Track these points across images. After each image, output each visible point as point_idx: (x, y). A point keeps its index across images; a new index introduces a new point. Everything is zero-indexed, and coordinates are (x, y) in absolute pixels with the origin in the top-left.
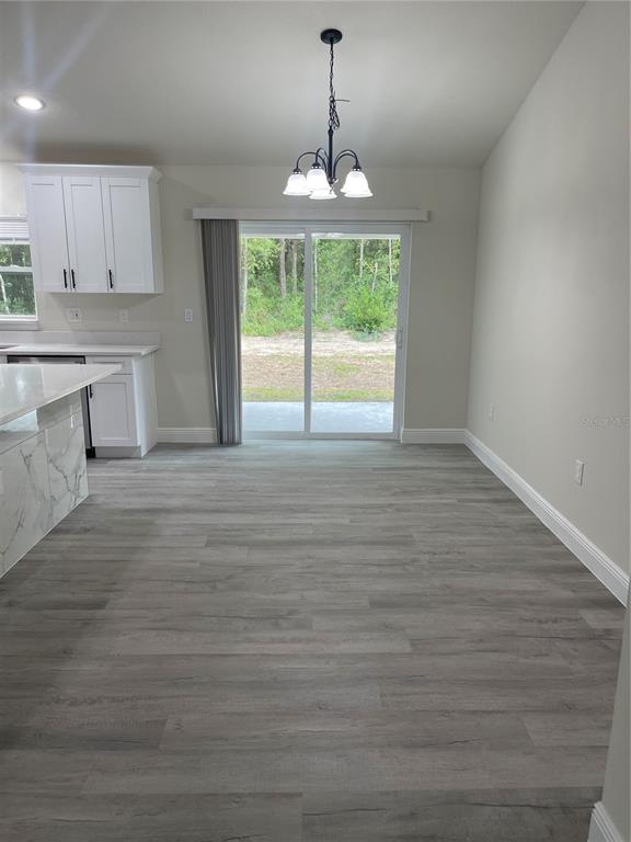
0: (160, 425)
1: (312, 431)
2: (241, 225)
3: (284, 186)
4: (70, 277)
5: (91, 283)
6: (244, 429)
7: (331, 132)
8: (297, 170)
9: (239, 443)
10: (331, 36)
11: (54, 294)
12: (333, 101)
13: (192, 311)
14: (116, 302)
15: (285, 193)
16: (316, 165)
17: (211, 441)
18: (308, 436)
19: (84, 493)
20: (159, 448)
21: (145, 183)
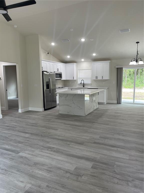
0: (108, 100)
1: (135, 103)
2: (123, 68)
3: (129, 63)
4: (97, 77)
5: (100, 78)
6: (122, 102)
7: (137, 56)
8: (131, 61)
9: (121, 104)
10: (138, 43)
11: (94, 80)
12: (138, 51)
13: (114, 82)
14: (103, 81)
15: (130, 64)
16: (134, 61)
17: (116, 103)
18: (134, 103)
19: (98, 107)
20: (108, 103)
21: (109, 63)
